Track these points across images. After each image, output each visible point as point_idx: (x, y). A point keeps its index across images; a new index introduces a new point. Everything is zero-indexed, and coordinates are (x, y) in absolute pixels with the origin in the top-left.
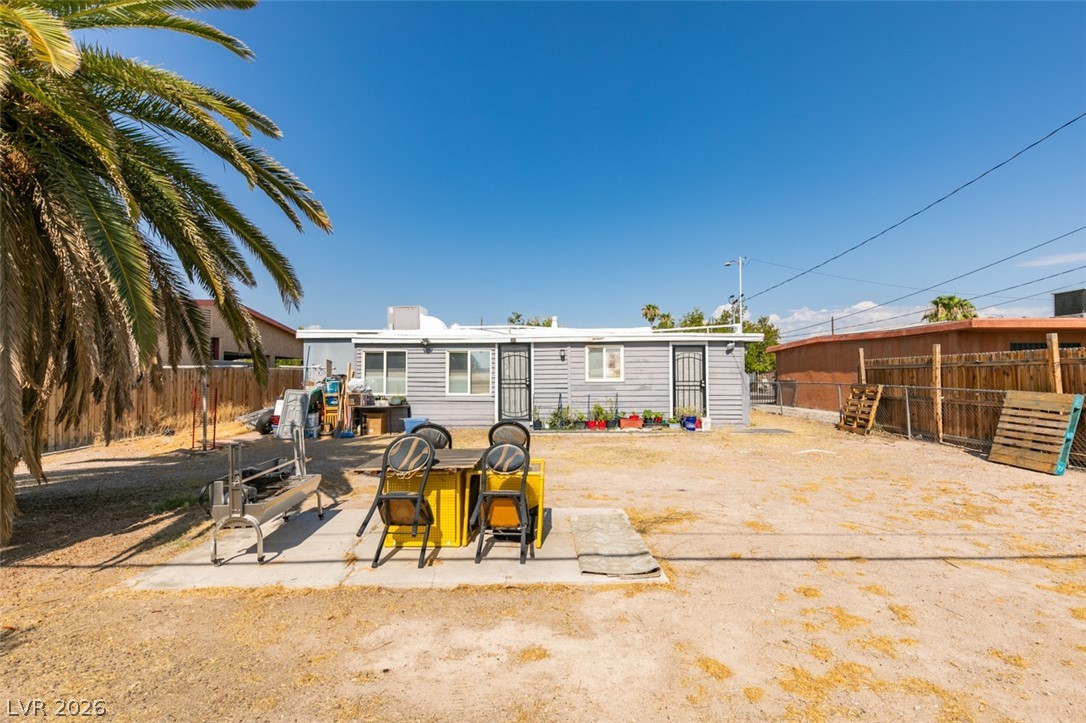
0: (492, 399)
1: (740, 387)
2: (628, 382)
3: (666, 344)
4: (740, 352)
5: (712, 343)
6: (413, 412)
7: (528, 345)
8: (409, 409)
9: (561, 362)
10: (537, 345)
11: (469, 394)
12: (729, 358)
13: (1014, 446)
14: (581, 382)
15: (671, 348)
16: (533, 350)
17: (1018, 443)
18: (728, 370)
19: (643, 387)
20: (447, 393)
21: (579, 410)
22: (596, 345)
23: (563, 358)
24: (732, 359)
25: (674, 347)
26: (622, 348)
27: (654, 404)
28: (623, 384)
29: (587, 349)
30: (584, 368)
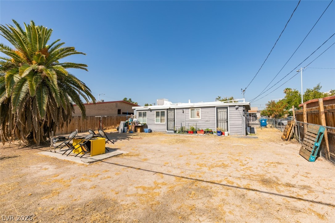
0: (165, 124)
1: (241, 121)
2: (202, 119)
3: (214, 107)
4: (241, 109)
5: (230, 106)
6: (148, 127)
8: (147, 126)
9: (183, 114)
10: (177, 109)
11: (160, 123)
12: (237, 111)
14: (189, 120)
15: (216, 108)
16: (175, 110)
18: (236, 115)
19: (207, 121)
20: (155, 122)
21: (188, 128)
22: (192, 108)
23: (183, 112)
24: (238, 111)
25: (217, 108)
26: (200, 109)
27: (210, 127)
28: (201, 120)
29: (190, 110)
30: (189, 115)
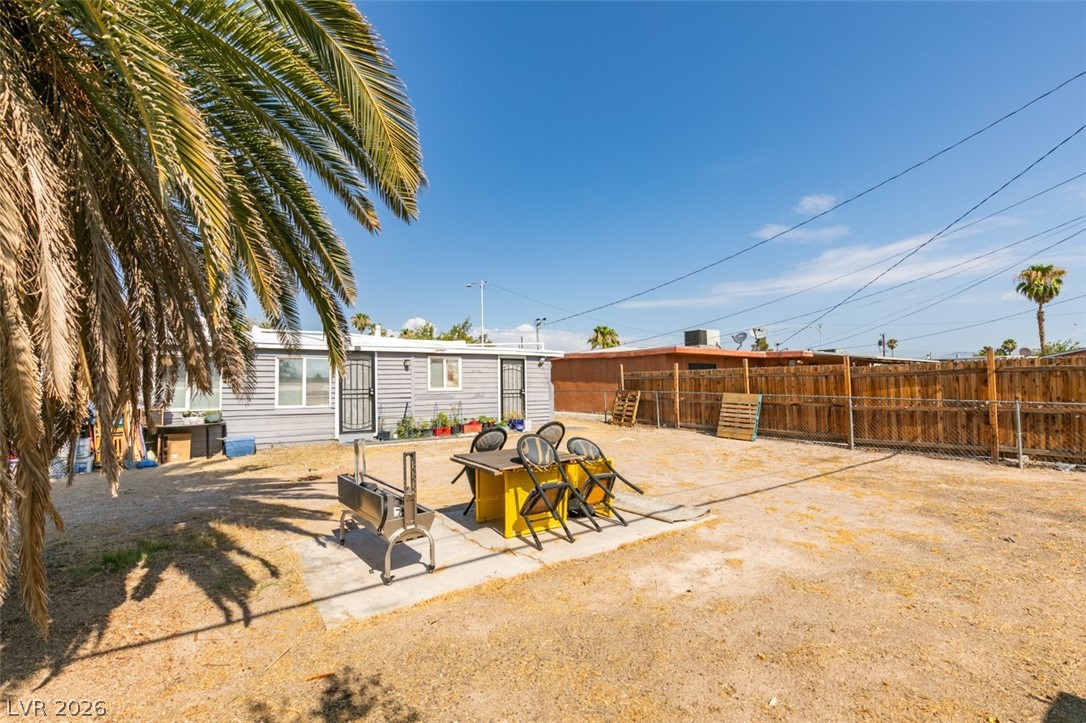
0: (332, 411)
1: (547, 394)
2: (465, 391)
3: (495, 357)
4: (548, 365)
5: (529, 358)
7: (371, 354)
8: (224, 427)
9: (405, 372)
10: (381, 354)
11: (304, 405)
12: (540, 370)
13: (730, 426)
14: (424, 392)
15: (499, 361)
16: (376, 359)
17: (732, 424)
18: (540, 380)
19: (477, 395)
20: (277, 406)
21: (422, 418)
22: (437, 357)
23: (407, 368)
24: (542, 371)
25: (502, 360)
26: (460, 360)
27: (486, 410)
28: (461, 393)
29: (429, 360)
30: (426, 378)
